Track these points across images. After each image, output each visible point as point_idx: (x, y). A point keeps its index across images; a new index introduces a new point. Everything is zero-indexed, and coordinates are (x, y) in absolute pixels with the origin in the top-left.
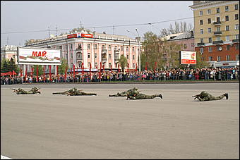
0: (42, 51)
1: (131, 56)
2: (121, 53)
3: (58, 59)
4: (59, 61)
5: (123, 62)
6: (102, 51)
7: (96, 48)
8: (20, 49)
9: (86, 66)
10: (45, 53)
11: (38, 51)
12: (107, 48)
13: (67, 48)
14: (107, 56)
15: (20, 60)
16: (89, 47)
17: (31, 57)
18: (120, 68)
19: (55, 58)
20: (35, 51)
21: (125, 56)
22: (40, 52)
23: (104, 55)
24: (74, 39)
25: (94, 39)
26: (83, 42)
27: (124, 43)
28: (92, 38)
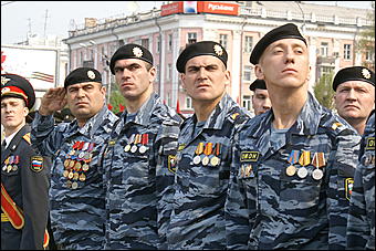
7: (249, 46)
24: (177, 17)
25: (241, 20)
26: (201, 29)
27: (356, 33)
28: (236, 16)
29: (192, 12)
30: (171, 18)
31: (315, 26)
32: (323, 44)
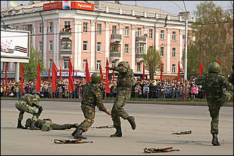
1: (168, 51)
2: (148, 43)
3: (23, 50)
4: (25, 55)
5: (152, 60)
6: (112, 37)
7: (99, 30)
9: (78, 65)
12: (121, 32)
13: (41, 29)
14: (122, 48)
16: (85, 29)
18: (147, 72)
19: (18, 49)
21: (157, 48)
23: (114, 46)
24: (57, 11)
25: (95, 14)
26: (74, 19)
27: (156, 23)
28: (92, 11)
29: (67, 8)
30: (53, 12)
31: (135, 18)
32: (139, 29)
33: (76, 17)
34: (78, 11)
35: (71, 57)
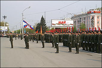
0: (63, 21)
8: (52, 21)
10: (65, 22)
11: (62, 21)
15: (53, 25)
16: (98, 18)
17: (58, 24)
19: (71, 24)
20: (60, 21)
22: (63, 22)
24: (90, 14)
28: (100, 13)
29: (93, 13)
33: (95, 15)
34: (96, 13)
35: (94, 25)
